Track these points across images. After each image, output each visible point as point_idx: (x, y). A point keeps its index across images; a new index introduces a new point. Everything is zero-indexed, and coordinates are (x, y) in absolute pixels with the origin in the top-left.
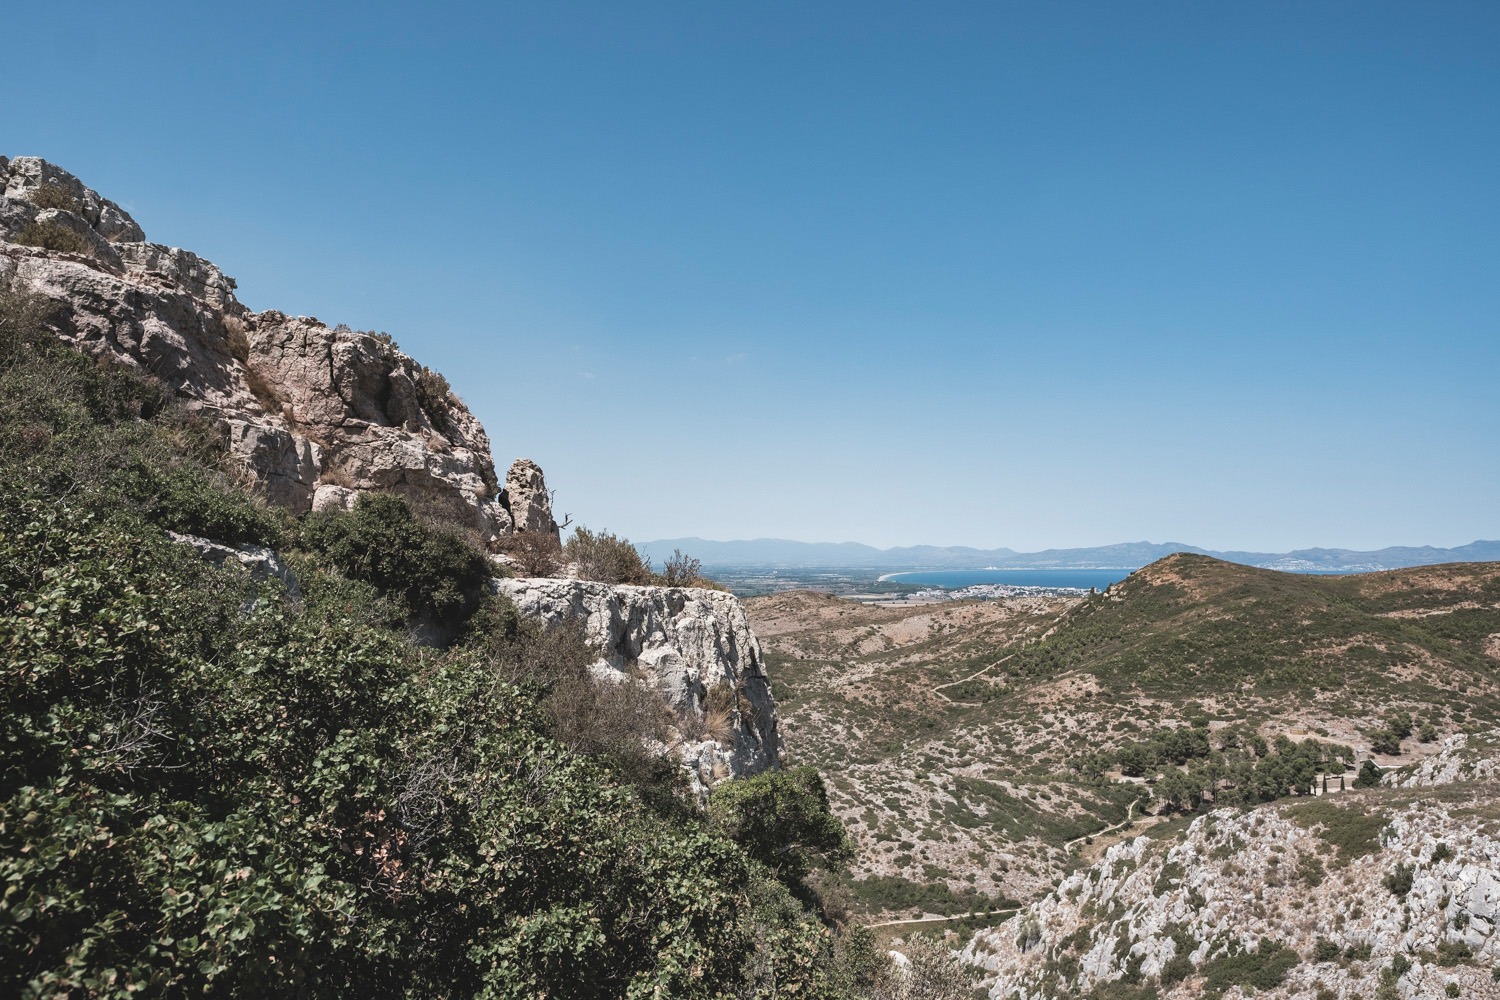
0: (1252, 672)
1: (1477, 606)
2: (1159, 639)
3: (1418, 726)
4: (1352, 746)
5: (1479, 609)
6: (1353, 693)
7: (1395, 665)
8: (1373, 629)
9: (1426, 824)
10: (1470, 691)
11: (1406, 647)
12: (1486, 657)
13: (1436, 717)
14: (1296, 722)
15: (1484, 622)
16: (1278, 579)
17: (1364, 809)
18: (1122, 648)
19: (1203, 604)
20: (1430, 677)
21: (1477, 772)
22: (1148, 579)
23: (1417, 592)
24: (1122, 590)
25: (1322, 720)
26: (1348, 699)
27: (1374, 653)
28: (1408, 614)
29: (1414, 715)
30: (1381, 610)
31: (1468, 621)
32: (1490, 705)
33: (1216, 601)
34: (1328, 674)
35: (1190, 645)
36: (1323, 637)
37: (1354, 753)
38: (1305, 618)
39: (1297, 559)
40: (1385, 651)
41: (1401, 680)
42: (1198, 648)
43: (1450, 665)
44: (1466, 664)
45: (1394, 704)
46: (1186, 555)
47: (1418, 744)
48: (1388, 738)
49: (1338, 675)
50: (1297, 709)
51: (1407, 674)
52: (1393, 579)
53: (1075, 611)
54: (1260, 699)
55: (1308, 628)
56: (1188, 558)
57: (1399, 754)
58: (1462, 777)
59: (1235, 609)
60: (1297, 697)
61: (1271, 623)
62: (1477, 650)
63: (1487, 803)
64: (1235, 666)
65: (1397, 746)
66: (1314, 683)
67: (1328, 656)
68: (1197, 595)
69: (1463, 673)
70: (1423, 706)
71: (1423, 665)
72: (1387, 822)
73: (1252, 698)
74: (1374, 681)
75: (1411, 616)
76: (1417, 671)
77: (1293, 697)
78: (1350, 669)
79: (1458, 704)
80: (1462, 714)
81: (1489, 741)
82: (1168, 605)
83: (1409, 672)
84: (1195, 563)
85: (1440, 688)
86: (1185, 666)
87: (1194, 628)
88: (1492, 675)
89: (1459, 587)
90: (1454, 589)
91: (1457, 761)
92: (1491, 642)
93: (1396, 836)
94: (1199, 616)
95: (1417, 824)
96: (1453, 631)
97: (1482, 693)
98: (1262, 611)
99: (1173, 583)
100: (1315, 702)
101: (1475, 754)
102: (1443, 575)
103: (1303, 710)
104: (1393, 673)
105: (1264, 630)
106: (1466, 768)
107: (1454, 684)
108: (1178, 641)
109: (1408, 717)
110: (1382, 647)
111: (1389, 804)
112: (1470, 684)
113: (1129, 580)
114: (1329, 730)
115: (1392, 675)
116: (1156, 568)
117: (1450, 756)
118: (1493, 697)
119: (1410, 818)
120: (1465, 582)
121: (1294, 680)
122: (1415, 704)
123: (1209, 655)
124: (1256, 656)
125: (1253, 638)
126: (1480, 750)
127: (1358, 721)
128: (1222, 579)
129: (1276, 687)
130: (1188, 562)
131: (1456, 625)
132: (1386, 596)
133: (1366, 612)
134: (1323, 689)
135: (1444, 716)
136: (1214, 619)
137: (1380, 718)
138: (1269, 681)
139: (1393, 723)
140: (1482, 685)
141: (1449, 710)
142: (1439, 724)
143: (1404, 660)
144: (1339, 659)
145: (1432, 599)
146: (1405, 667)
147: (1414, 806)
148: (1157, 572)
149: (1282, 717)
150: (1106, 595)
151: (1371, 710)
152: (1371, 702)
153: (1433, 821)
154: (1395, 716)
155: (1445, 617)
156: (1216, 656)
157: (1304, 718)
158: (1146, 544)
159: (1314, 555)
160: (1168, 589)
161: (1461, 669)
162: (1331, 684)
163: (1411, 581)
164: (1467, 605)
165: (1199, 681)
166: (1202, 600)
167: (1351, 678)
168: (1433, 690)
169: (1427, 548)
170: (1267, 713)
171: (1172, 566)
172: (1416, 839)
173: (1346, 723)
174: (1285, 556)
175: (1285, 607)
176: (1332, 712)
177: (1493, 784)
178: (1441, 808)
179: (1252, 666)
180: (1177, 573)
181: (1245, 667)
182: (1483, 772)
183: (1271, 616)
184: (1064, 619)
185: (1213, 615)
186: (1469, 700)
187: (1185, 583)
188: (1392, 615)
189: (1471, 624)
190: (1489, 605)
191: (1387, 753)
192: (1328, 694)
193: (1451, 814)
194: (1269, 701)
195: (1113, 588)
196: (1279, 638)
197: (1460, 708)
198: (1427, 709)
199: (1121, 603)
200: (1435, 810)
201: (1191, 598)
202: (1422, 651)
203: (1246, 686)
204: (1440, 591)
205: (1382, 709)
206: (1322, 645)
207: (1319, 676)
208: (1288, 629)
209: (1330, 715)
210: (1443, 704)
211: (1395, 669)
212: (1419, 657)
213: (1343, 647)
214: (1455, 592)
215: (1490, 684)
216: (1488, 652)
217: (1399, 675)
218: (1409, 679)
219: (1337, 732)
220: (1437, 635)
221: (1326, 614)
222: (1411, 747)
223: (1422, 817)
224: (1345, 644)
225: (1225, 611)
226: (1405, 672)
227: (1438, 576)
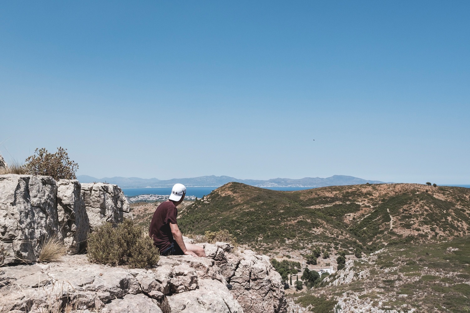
0: (262, 233)
1: (341, 203)
2: (225, 219)
3: (323, 252)
4: (300, 262)
5: (342, 204)
6: (299, 240)
7: (314, 228)
8: (306, 213)
9: (351, 303)
10: (340, 236)
11: (317, 220)
12: (344, 223)
13: (328, 248)
14: (279, 253)
15: (343, 210)
16: (269, 192)
17: (326, 297)
18: (210, 224)
19: (242, 204)
20: (326, 232)
21: (360, 276)
22: (220, 193)
23: (320, 198)
24: (209, 198)
25: (288, 252)
26: (298, 242)
27: (306, 223)
28: (317, 207)
29: (321, 248)
30: (308, 205)
31: (338, 209)
32: (347, 243)
33: (247, 203)
34: (290, 232)
35: (238, 222)
36: (288, 217)
37: (301, 265)
38: (281, 209)
39: (272, 182)
40: (311, 222)
41: (316, 234)
42: (241, 223)
43: (333, 227)
44: (338, 226)
45: (314, 243)
46: (235, 183)
47: (323, 259)
48: (312, 258)
49: (294, 233)
50: (279, 248)
51: (318, 231)
52: (312, 192)
53: (189, 208)
54: (265, 244)
55: (282, 214)
56: (236, 184)
57: (316, 264)
58: (355, 279)
59: (254, 206)
60: (279, 242)
61: (269, 212)
62: (341, 220)
63: (370, 291)
64: (255, 231)
65: (316, 261)
66: (285, 236)
67: (290, 225)
68: (240, 200)
69: (337, 230)
70: (324, 244)
71: (324, 228)
72: (336, 302)
73: (262, 244)
74: (307, 234)
75: (318, 208)
76: (322, 230)
77: (277, 242)
78: (298, 230)
79: (336, 242)
80: (338, 246)
81: (362, 263)
82: (228, 205)
83: (319, 230)
84: (238, 186)
85: (330, 236)
86: (236, 231)
87: (239, 214)
88: (347, 230)
89: (335, 195)
90: (333, 196)
91: (352, 273)
92: (346, 217)
93: (341, 308)
94: (241, 209)
95: (348, 303)
96: (333, 213)
97: (344, 238)
98: (265, 207)
99: (229, 195)
100: (285, 244)
101: (358, 269)
102: (329, 191)
103: (281, 248)
104: (313, 231)
105: (266, 215)
106: (356, 275)
107: (335, 234)
108: (233, 220)
109: (319, 249)
110: (309, 221)
111: (335, 294)
112: (340, 234)
113: (212, 194)
114: (291, 256)
115: (313, 232)
116: (223, 189)
117: (350, 270)
118: (348, 239)
119: (345, 300)
120: (336, 194)
121: (278, 235)
122: (321, 243)
123: (245, 226)
124: (263, 226)
125: (262, 218)
126: (360, 267)
127: (301, 251)
128: (249, 193)
129: (271, 239)
130: (236, 186)
131: (334, 211)
132: (310, 199)
133: (303, 206)
134: (289, 239)
135: (331, 248)
136: (247, 211)
137: (309, 249)
138: (268, 236)
139: (314, 251)
140: (344, 235)
141: (333, 245)
142: (330, 251)
143: (317, 225)
144: (294, 226)
145: (325, 200)
146: (318, 228)
147: (345, 294)
148: (223, 190)
149: (273, 251)
150: (202, 200)
151: (306, 247)
152: (306, 243)
153: (354, 301)
154: (315, 249)
155: (330, 208)
156: (248, 226)
157: (282, 251)
158: (213, 176)
159: (278, 181)
160: (228, 198)
161: (337, 229)
162: (291, 236)
163: (318, 193)
164: (337, 203)
165: (241, 237)
166: (242, 202)
167: (298, 234)
168: (327, 237)
169: (318, 178)
170: (268, 250)
171: (229, 188)
172: (348, 309)
173: (297, 252)
174: (267, 181)
175: (274, 205)
176: (292, 248)
177: (369, 282)
178: (355, 295)
179: (261, 230)
180: (231, 191)
181: (259, 231)
182: (362, 276)
183: (268, 209)
184: (184, 211)
185: (246, 208)
186: (340, 241)
187: (235, 195)
188: (312, 207)
189: (339, 210)
190: (345, 203)
191: (312, 264)
192: (290, 241)
193: (360, 298)
194: (268, 245)
195: (205, 197)
196: (272, 218)
197: (336, 244)
198: (326, 245)
199: (209, 204)
200: (353, 296)
201: (237, 202)
202: (323, 222)
203: (259, 239)
204: (328, 197)
205: (310, 246)
206: (288, 220)
207: (287, 233)
208: (275, 214)
209: (291, 249)
210: (331, 243)
211: (314, 229)
212: (322, 224)
213: (296, 221)
214: (333, 198)
215: (346, 234)
216: (345, 221)
217: (316, 232)
218: (319, 233)
219: (294, 256)
220: (328, 214)
221: (289, 207)
222: (320, 261)
223: (349, 300)
224: (296, 220)
225: (251, 207)
226: (317, 231)
227: (327, 191)
